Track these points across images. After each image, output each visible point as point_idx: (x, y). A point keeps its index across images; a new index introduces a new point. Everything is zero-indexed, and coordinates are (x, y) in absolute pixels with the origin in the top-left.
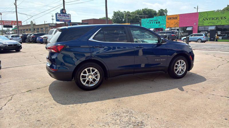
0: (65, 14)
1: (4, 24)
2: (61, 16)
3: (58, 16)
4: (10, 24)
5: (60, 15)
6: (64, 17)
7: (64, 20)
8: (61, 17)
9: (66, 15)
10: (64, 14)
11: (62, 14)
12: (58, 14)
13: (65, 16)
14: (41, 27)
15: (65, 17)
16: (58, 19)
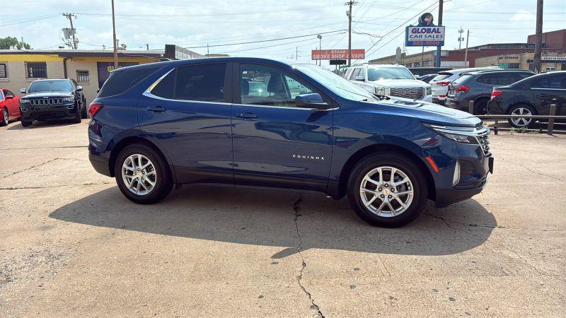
0: (429, 26)
1: (331, 57)
2: (418, 32)
3: (410, 33)
4: (341, 57)
5: (415, 31)
6: (426, 34)
7: (424, 42)
8: (418, 35)
9: (432, 28)
10: (426, 28)
11: (421, 28)
12: (410, 29)
13: (428, 31)
14: (414, 59)
15: (428, 35)
16: (409, 40)
